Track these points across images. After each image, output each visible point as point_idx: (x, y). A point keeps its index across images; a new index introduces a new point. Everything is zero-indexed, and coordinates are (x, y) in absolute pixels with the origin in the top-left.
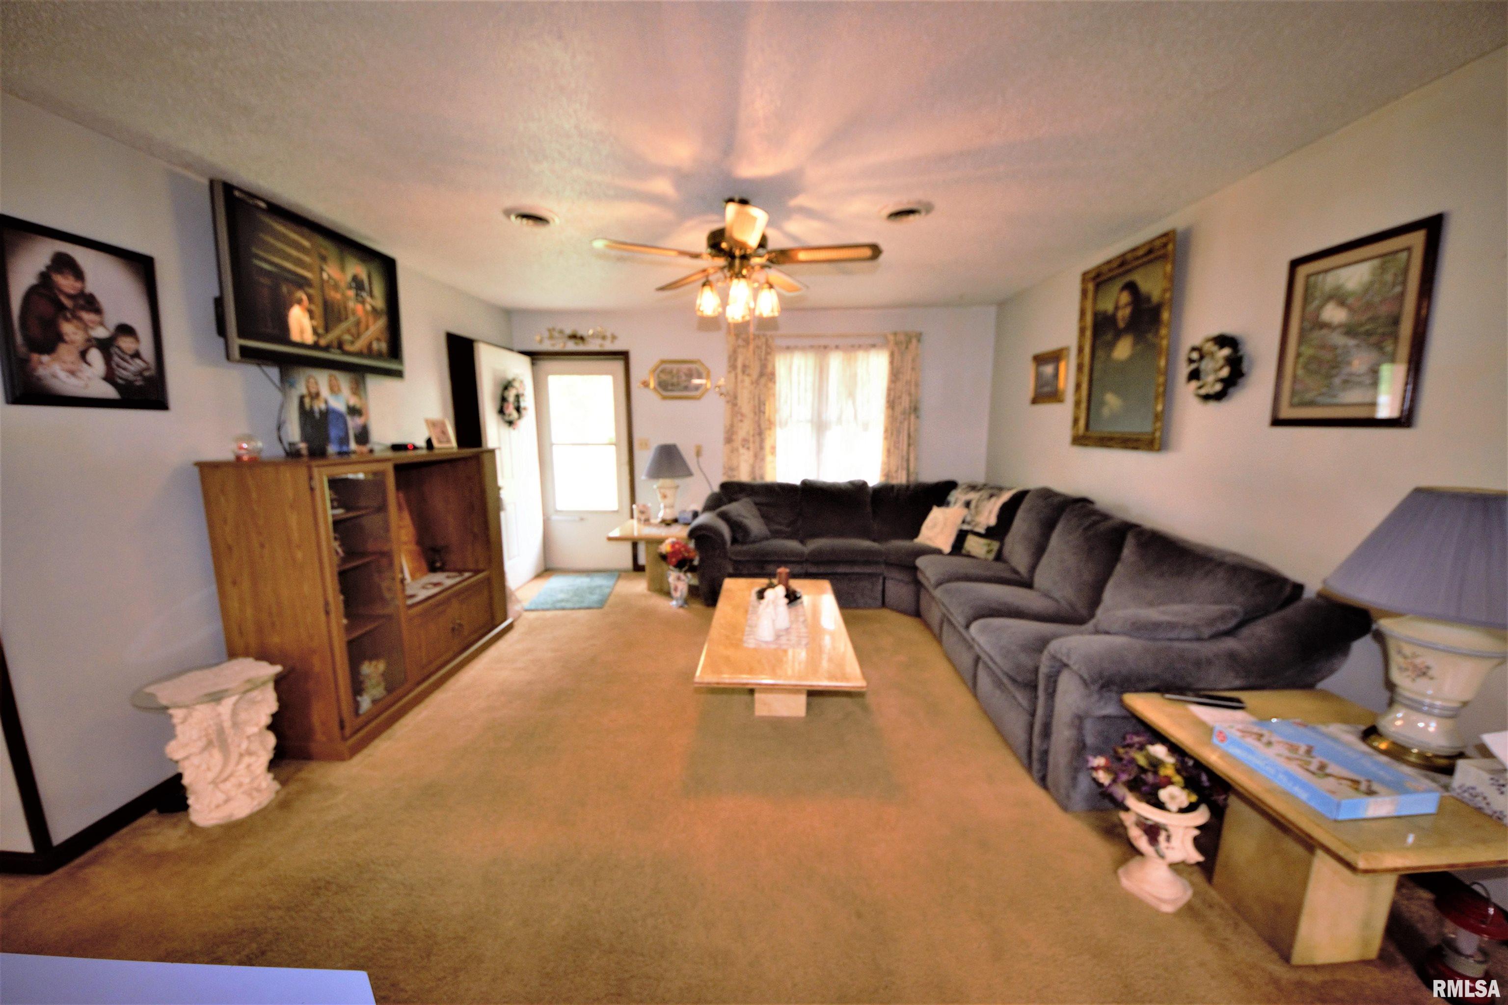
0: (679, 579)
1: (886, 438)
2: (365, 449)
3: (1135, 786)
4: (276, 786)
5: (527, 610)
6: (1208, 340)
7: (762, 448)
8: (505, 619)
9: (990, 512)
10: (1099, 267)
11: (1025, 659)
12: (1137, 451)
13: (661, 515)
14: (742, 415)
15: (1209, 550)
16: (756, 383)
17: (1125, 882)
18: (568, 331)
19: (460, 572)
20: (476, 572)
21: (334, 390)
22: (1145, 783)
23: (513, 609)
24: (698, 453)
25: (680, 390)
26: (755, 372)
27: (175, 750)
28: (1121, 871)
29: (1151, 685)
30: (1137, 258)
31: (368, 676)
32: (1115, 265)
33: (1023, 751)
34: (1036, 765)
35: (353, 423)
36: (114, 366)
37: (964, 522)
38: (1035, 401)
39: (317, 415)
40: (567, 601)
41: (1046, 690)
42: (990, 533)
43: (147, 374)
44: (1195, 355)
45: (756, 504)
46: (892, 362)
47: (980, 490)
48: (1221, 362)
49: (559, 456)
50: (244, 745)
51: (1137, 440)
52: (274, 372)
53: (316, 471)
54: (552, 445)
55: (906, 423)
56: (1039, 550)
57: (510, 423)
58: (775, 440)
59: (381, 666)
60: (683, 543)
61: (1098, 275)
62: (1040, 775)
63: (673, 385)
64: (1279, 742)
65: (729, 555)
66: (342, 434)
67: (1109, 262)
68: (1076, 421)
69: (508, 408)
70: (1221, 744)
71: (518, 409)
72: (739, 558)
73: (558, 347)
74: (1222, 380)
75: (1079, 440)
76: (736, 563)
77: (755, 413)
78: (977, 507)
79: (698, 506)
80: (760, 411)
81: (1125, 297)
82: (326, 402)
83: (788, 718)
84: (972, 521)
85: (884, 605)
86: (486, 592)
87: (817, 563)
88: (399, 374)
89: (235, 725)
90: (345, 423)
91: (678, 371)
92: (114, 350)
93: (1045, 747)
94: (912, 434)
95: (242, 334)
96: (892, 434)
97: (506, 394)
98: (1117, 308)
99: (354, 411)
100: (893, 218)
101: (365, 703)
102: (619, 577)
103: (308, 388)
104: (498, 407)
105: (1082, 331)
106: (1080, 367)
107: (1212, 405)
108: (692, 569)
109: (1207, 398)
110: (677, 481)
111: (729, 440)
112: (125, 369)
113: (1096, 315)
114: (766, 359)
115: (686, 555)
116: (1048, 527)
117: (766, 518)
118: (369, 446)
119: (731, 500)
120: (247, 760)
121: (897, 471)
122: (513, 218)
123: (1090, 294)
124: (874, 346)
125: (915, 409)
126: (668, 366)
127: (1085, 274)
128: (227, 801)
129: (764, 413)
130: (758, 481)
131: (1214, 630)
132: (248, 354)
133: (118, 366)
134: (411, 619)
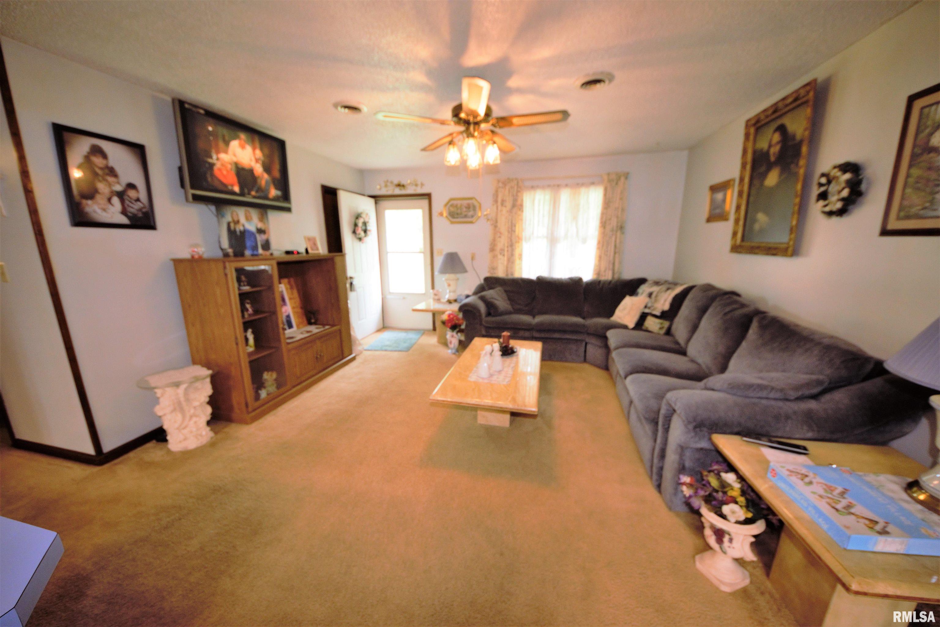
0: (453, 336)
1: (598, 248)
2: (268, 253)
3: (708, 499)
4: (211, 434)
5: (366, 350)
6: (835, 167)
7: (512, 255)
8: (351, 354)
9: (665, 301)
10: (758, 115)
11: (653, 404)
12: (775, 256)
13: (447, 297)
14: (501, 233)
15: (813, 333)
16: (510, 211)
17: (699, 565)
18: (396, 182)
19: (324, 325)
20: (333, 326)
21: (248, 218)
22: (715, 499)
23: (357, 349)
24: (473, 258)
25: (462, 218)
26: (509, 204)
27: (159, 410)
28: (697, 557)
29: (736, 430)
30: (787, 105)
31: (266, 380)
32: (770, 112)
33: (648, 465)
34: (655, 477)
35: (260, 238)
36: (126, 206)
37: (646, 307)
38: (709, 220)
39: (238, 233)
40: (389, 346)
41: (663, 425)
42: (665, 316)
43: (144, 210)
44: (823, 180)
45: (506, 291)
46: (605, 195)
47: (662, 284)
48: (843, 185)
49: (391, 260)
50: (192, 411)
51: (776, 249)
52: (213, 208)
53: (227, 264)
54: (387, 253)
55: (613, 239)
56: (694, 328)
57: (360, 239)
58: (522, 250)
59: (274, 375)
60: (456, 314)
61: (758, 121)
62: (657, 483)
63: (457, 214)
64: (818, 483)
65: (484, 323)
66: (254, 244)
67: (765, 111)
68: (735, 234)
69: (358, 229)
70: (773, 479)
71: (365, 231)
72: (489, 325)
73: (390, 193)
74: (843, 199)
75: (735, 249)
76: (487, 328)
77: (509, 232)
78: (656, 296)
79: (470, 292)
80: (512, 231)
81: (777, 137)
82: (243, 226)
83: (497, 427)
84: (652, 306)
85: (585, 360)
86: (338, 338)
87: (540, 331)
88: (289, 210)
89: (188, 400)
90: (255, 238)
91: (461, 205)
92: (126, 197)
93: (661, 465)
94: (618, 245)
95: (193, 187)
96: (603, 246)
97: (357, 221)
98: (770, 146)
99: (261, 231)
100: (584, 86)
101: (263, 394)
102: (423, 334)
103: (232, 217)
104: (352, 230)
105: (744, 166)
106: (740, 194)
107: (835, 220)
108: (461, 331)
109: (830, 214)
110: (459, 276)
111: (492, 250)
112: (132, 208)
113: (755, 152)
114: (517, 195)
115: (457, 322)
116: (703, 311)
117: (511, 300)
118: (270, 252)
119: (491, 288)
120: (194, 419)
121: (605, 271)
122: (339, 108)
123: (751, 137)
124: (593, 183)
125: (621, 228)
126: (455, 202)
127: (748, 121)
128: (185, 439)
129: (515, 231)
130: (510, 277)
131: (800, 393)
132: (197, 199)
133: (128, 206)
134: (289, 351)
